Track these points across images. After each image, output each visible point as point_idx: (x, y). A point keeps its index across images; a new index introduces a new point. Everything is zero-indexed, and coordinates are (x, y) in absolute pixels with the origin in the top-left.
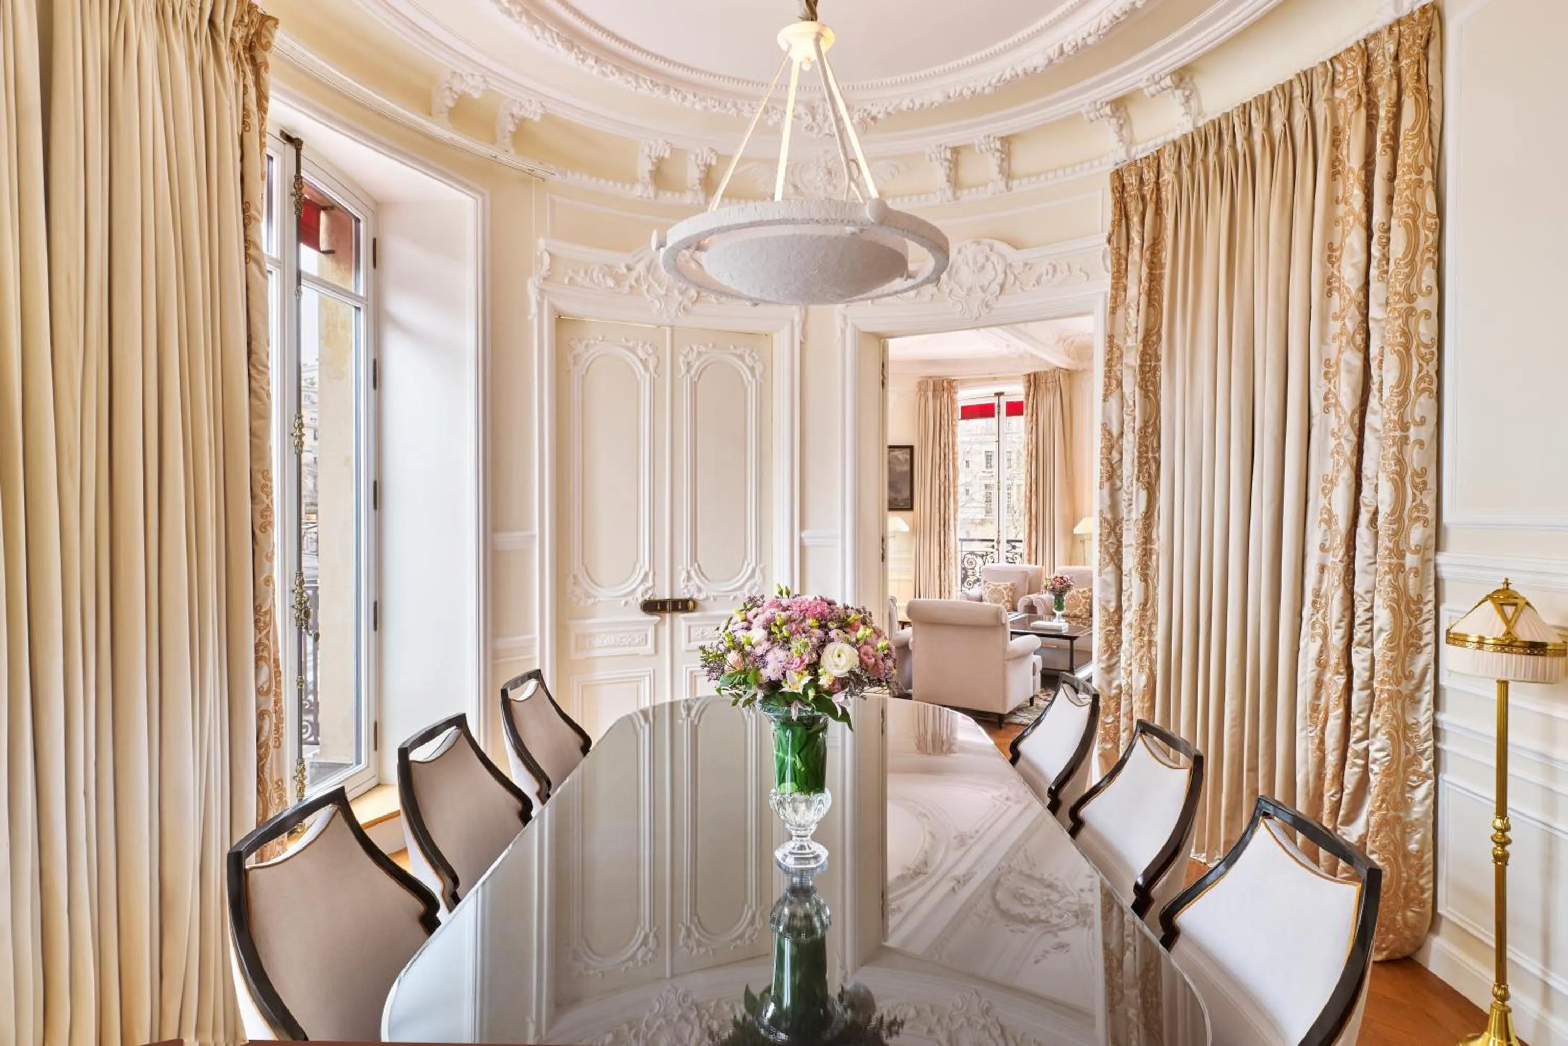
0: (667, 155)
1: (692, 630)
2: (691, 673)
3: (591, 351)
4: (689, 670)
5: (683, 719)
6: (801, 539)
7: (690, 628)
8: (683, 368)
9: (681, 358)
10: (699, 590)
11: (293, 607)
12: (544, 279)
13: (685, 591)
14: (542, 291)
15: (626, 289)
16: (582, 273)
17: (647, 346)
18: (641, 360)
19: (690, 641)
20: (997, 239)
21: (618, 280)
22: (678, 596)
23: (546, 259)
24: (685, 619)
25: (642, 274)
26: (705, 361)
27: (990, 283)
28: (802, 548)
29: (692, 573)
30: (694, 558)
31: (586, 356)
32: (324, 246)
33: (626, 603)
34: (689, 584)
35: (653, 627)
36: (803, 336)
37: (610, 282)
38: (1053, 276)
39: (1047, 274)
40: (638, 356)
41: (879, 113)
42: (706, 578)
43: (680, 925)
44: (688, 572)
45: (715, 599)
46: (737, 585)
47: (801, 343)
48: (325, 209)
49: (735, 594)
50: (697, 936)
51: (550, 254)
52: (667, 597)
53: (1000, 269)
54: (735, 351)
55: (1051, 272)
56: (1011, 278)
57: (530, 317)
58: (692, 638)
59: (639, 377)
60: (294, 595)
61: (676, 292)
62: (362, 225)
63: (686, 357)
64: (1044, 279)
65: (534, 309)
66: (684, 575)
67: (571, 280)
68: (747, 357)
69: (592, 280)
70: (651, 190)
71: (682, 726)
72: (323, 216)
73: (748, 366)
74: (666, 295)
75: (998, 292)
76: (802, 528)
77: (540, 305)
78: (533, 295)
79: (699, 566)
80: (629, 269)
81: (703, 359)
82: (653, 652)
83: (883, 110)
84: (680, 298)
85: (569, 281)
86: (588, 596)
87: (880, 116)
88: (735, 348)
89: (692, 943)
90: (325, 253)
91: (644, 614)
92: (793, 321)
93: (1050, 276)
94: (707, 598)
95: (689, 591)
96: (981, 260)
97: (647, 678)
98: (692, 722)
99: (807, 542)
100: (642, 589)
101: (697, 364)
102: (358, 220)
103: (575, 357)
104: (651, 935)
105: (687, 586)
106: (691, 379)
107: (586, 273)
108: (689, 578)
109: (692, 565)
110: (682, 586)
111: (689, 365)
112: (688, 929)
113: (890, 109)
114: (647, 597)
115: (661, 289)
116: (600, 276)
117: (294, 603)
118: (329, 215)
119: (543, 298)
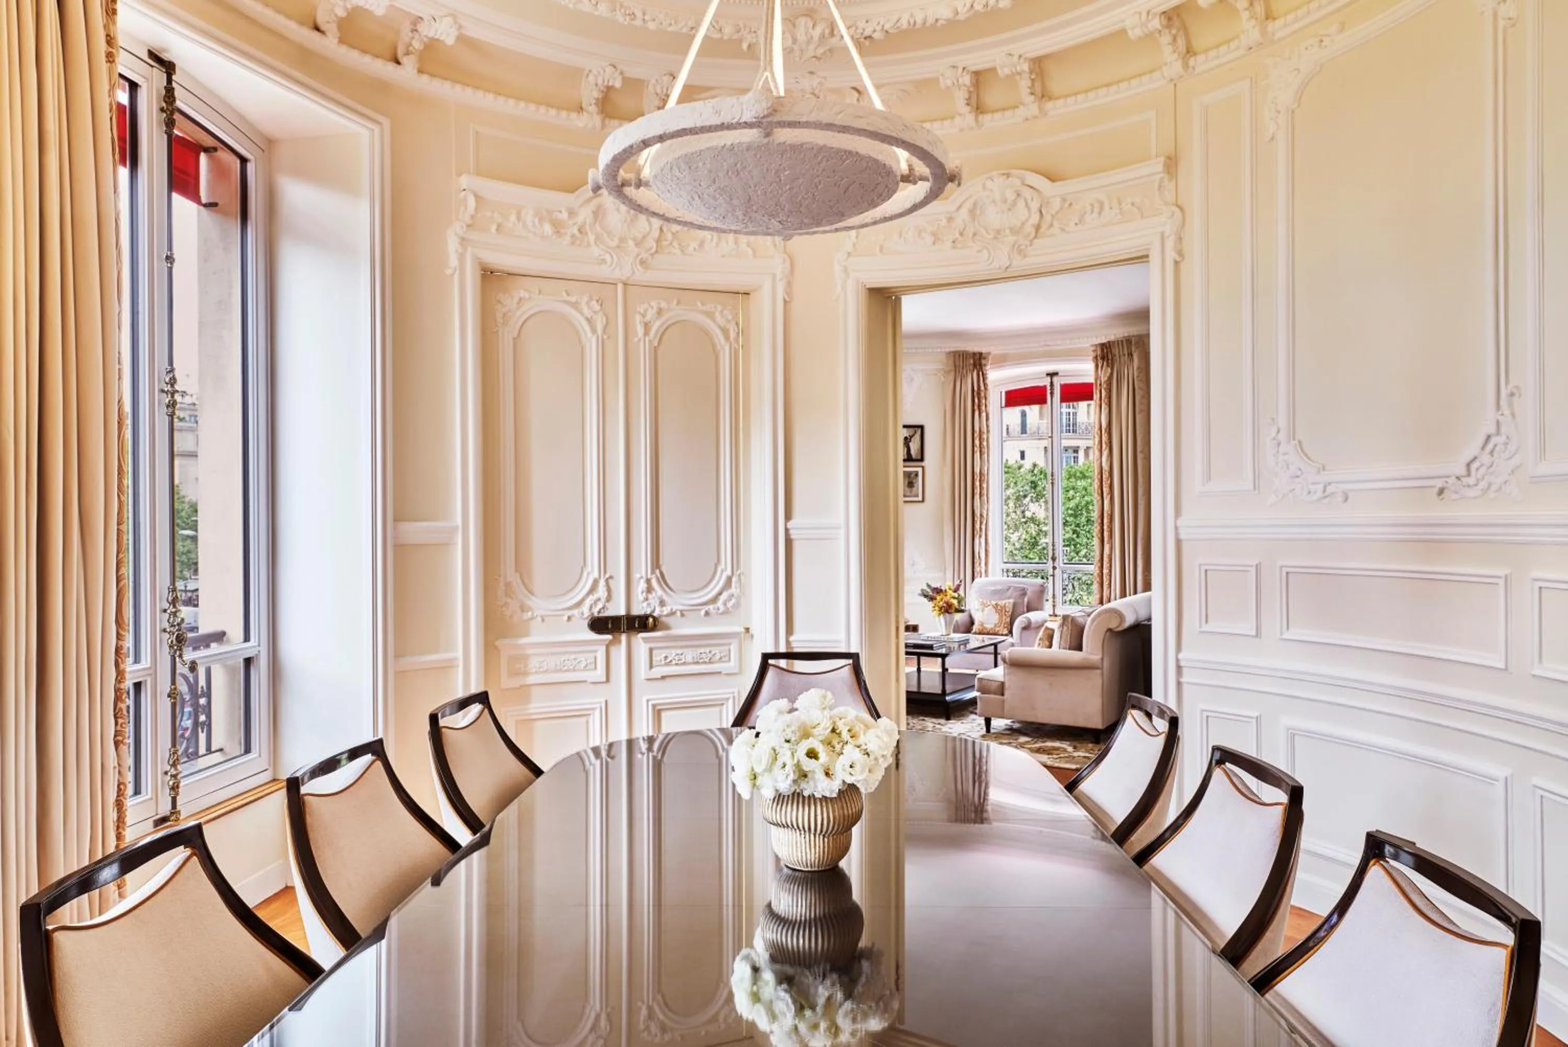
0: (618, 84)
1: (655, 652)
2: (654, 706)
3: (523, 309)
4: (650, 703)
5: (643, 754)
6: (787, 530)
7: (651, 650)
8: (640, 331)
9: (638, 318)
10: (662, 603)
11: (165, 631)
12: (468, 226)
13: (645, 604)
14: (463, 241)
15: (568, 239)
16: (513, 218)
17: (594, 303)
18: (587, 319)
19: (651, 667)
20: (1027, 170)
21: (558, 227)
22: (637, 611)
23: (472, 202)
24: (646, 640)
25: (588, 221)
26: (667, 320)
27: (1023, 224)
28: (789, 542)
29: (654, 583)
30: (656, 563)
31: (518, 313)
32: (204, 197)
33: (569, 618)
34: (650, 596)
35: (603, 648)
36: (788, 294)
37: (548, 229)
38: (1100, 214)
39: (1092, 211)
40: (582, 314)
41: (874, 31)
42: (670, 588)
43: (640, 1004)
44: (648, 581)
45: (682, 615)
46: (710, 596)
47: (785, 302)
48: (207, 150)
49: (706, 608)
50: (661, 1017)
51: (476, 196)
52: (622, 612)
53: (1035, 206)
54: (704, 308)
55: (1096, 210)
56: (1048, 218)
57: (449, 272)
58: (654, 663)
59: (584, 340)
60: (167, 616)
61: (631, 243)
62: (250, 167)
63: (643, 316)
64: (1088, 218)
65: (453, 261)
66: (643, 585)
67: (499, 227)
68: (717, 314)
69: (525, 226)
70: (597, 119)
71: (642, 760)
72: (203, 158)
73: (720, 327)
74: (618, 247)
75: (1033, 234)
76: (788, 516)
77: (461, 258)
78: (453, 245)
79: (662, 574)
80: (572, 213)
81: (664, 318)
82: (604, 679)
83: (879, 28)
84: (636, 250)
85: (497, 230)
86: (523, 608)
87: (876, 36)
88: (703, 304)
89: (654, 1028)
90: (205, 206)
91: (590, 631)
92: (774, 276)
93: (1095, 215)
94: (672, 613)
95: (649, 605)
96: (1010, 196)
97: (597, 713)
98: (654, 758)
99: (794, 534)
100: (588, 602)
101: (658, 323)
102: (244, 161)
103: (505, 314)
104: (603, 1016)
105: (647, 599)
106: (650, 341)
107: (519, 218)
108: (649, 589)
109: (653, 572)
110: (641, 598)
111: (647, 326)
112: (650, 1009)
113: (887, 27)
114: (595, 611)
115: (613, 240)
116: (536, 220)
117: (166, 625)
118: (211, 159)
119: (465, 249)
